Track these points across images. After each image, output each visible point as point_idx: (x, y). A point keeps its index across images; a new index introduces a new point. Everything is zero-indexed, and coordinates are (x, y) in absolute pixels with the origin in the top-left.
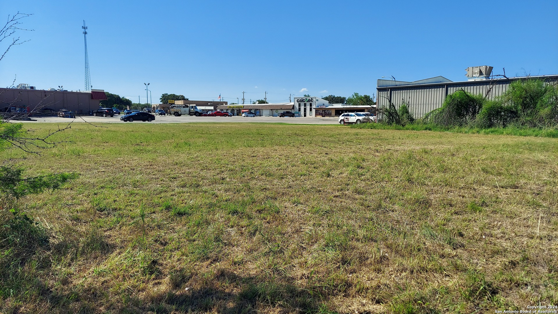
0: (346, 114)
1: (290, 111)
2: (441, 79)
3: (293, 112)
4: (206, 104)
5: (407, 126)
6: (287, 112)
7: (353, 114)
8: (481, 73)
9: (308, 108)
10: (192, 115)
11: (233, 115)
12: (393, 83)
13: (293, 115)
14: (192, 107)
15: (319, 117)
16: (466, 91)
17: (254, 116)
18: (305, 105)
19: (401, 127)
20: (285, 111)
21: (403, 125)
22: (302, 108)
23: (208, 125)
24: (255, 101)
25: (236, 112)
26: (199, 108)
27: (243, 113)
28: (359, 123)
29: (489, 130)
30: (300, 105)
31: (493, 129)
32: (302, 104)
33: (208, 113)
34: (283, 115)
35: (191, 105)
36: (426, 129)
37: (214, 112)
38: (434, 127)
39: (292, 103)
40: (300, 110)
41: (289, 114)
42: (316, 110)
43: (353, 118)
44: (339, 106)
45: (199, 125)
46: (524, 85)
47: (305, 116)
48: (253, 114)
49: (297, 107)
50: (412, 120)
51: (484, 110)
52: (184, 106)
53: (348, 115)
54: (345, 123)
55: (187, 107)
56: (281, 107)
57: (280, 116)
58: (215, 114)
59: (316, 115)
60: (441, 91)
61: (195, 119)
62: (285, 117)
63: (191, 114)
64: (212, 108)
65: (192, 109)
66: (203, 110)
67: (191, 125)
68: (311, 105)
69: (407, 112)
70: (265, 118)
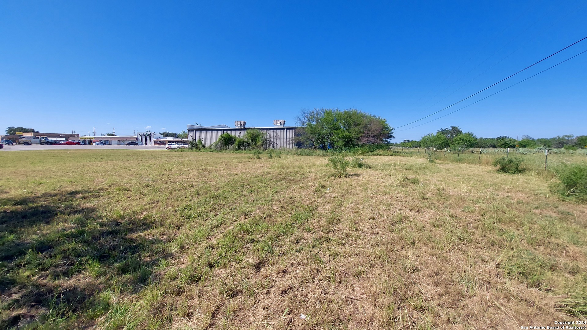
0: (170, 143)
1: (134, 141)
2: (224, 126)
3: (137, 142)
4: (58, 135)
5: (201, 150)
6: (132, 142)
7: (174, 143)
8: (241, 125)
9: (148, 139)
10: (43, 144)
11: (85, 144)
12: (197, 127)
13: (137, 144)
14: (43, 138)
15: (157, 145)
16: (228, 133)
17: (104, 145)
18: (146, 137)
19: (198, 151)
20: (130, 141)
21: (199, 150)
22: (144, 139)
23: (59, 151)
24: (105, 134)
25: (87, 142)
26: (50, 139)
27: (94, 143)
28: (178, 148)
29: (237, 151)
30: (142, 138)
31: (239, 151)
32: (144, 137)
33: (60, 143)
34: (129, 144)
35: (42, 137)
36: (210, 151)
37: (66, 142)
38: (214, 151)
39: (136, 136)
40: (142, 140)
41: (134, 144)
42: (154, 141)
43: (175, 146)
44: (171, 139)
45: (51, 152)
46: (252, 131)
47: (146, 144)
48: (103, 143)
49: (140, 139)
50: (204, 147)
51: (236, 143)
52: (35, 137)
53: (171, 144)
54: (169, 149)
55: (38, 138)
56: (127, 139)
57: (126, 145)
58: (67, 143)
59: (155, 144)
60: (221, 133)
61: (46, 147)
62: (130, 145)
63: (41, 143)
64: (64, 139)
65: (43, 140)
66: (55, 140)
67: (43, 151)
68: (150, 137)
69: (201, 143)
70: (113, 146)
